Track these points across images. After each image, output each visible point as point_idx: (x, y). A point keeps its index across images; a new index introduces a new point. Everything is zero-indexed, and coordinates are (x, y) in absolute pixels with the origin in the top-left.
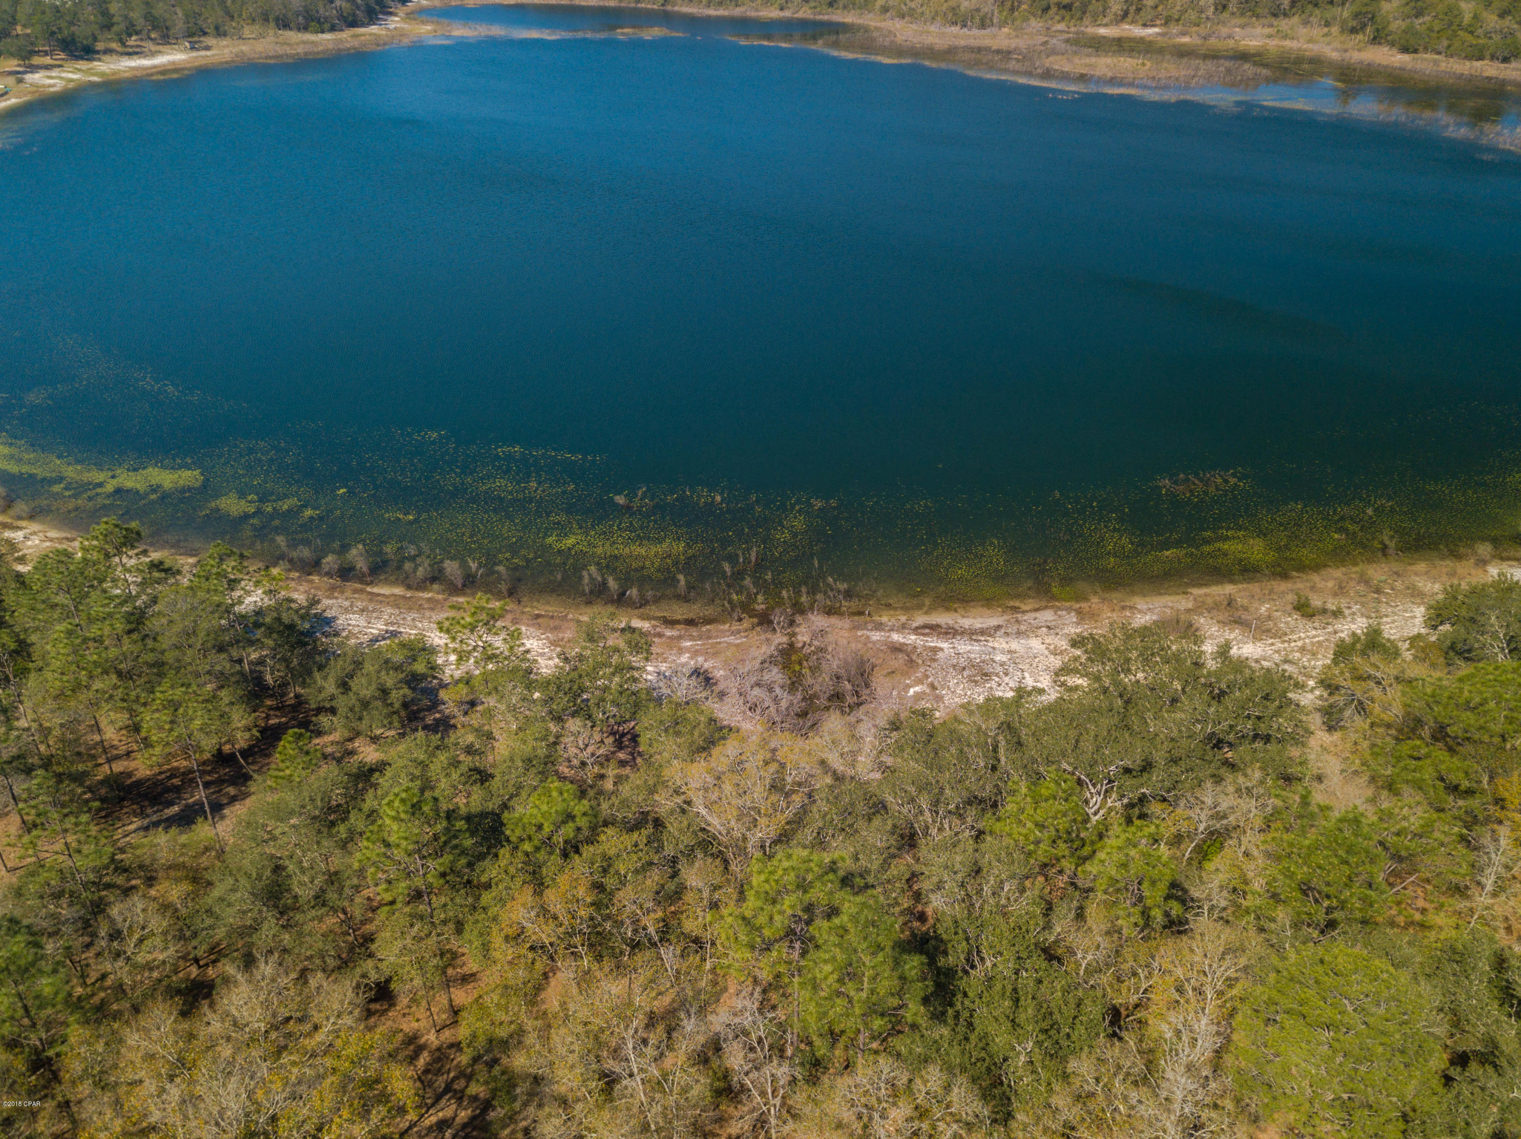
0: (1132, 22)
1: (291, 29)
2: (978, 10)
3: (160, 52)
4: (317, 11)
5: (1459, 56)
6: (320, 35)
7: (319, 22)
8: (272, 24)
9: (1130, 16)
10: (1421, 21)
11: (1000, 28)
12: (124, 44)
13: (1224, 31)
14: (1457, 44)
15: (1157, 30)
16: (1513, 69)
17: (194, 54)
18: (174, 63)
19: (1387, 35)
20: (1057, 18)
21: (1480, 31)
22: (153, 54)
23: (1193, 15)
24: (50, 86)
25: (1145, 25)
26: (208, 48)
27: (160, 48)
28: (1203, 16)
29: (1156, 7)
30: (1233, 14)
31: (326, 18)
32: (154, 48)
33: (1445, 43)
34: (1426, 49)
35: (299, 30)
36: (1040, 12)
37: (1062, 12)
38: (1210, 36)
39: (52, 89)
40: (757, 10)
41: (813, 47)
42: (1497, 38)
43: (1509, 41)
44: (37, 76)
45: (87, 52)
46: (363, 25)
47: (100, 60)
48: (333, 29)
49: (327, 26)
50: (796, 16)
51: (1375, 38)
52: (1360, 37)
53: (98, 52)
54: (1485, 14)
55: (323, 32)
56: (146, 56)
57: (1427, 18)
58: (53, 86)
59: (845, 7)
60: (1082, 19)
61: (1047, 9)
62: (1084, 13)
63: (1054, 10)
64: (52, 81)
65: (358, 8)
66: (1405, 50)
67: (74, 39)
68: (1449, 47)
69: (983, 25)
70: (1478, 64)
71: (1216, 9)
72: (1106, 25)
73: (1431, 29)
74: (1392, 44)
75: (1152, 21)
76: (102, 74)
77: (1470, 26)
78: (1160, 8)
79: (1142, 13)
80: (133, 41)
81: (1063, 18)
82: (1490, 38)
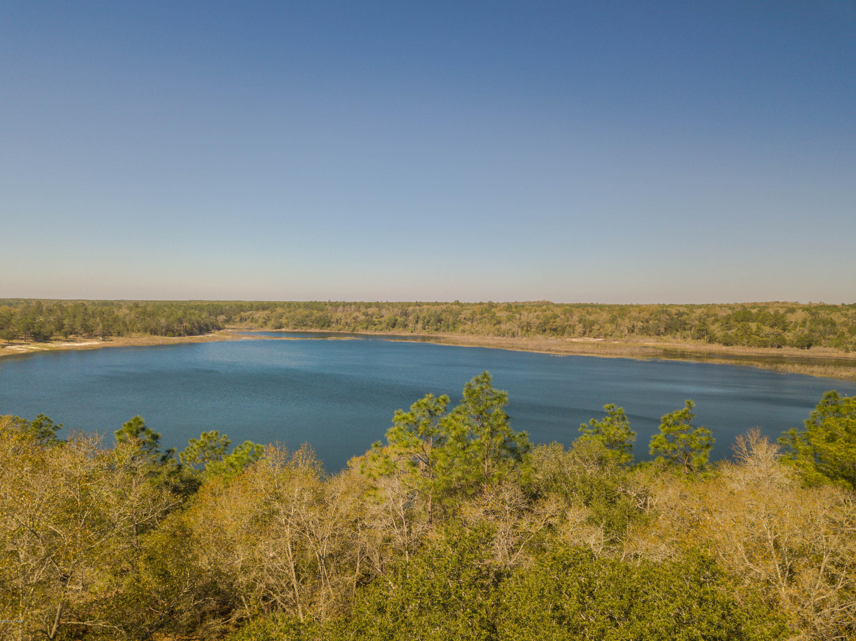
0: (589, 336)
1: (158, 335)
2: (510, 330)
3: (85, 341)
4: (173, 327)
5: (755, 346)
6: (172, 338)
7: (173, 331)
8: (149, 333)
9: (587, 333)
10: (731, 332)
11: (522, 338)
12: (66, 337)
13: (635, 340)
14: (752, 341)
15: (600, 339)
16: (784, 350)
17: (104, 342)
18: (91, 345)
19: (715, 339)
20: (550, 335)
21: (762, 334)
22: (81, 342)
23: (618, 333)
24: (20, 351)
25: (595, 338)
26: (111, 340)
27: (86, 340)
28: (623, 334)
29: (599, 330)
30: (638, 334)
31: (177, 330)
32: (82, 339)
33: (746, 340)
34: (737, 344)
35: (162, 335)
36: (541, 332)
37: (552, 332)
38: (628, 341)
39: (20, 352)
40: (399, 332)
41: (429, 342)
42: (771, 337)
43: (779, 337)
44: (14, 347)
45: (46, 339)
46: (196, 335)
47: (51, 343)
48: (180, 335)
49: (177, 334)
50: (420, 335)
51: (710, 341)
52: (702, 340)
53: (51, 340)
54: (763, 327)
55: (174, 336)
56: (78, 342)
57: (734, 331)
58: (23, 351)
59: (443, 331)
60: (563, 335)
61: (545, 331)
62: (564, 332)
63: (548, 331)
64: (21, 349)
65: (195, 327)
66: (726, 344)
67: (40, 333)
68: (748, 342)
69: (513, 335)
70: (766, 349)
71: (629, 331)
72: (575, 338)
73: (737, 335)
74: (720, 342)
75: (598, 336)
76: (51, 347)
77: (756, 332)
78: (601, 330)
79: (593, 332)
80: (71, 337)
81: (554, 335)
82: (768, 337)
